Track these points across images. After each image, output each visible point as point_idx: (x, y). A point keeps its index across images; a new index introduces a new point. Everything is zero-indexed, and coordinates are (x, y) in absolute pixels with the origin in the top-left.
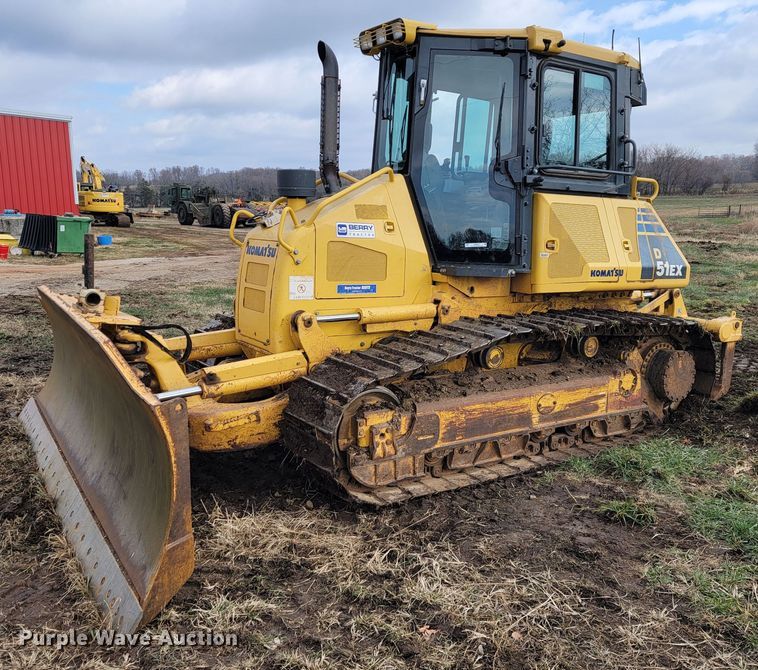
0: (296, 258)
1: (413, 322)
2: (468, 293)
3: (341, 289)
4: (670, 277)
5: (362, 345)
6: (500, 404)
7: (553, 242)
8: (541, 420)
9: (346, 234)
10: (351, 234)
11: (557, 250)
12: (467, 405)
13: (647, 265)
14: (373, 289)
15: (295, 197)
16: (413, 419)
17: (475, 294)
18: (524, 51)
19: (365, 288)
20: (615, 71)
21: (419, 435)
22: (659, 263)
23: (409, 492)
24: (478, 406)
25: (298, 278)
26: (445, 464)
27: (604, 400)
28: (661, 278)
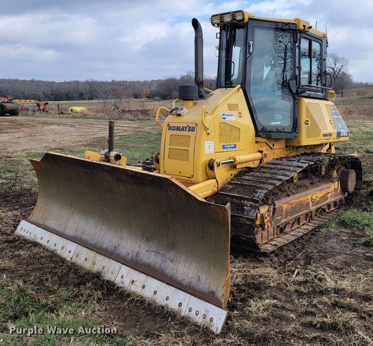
0: (208, 131)
1: (253, 162)
2: (272, 147)
3: (224, 147)
4: (344, 136)
5: (231, 175)
6: (301, 199)
7: (308, 121)
8: (313, 206)
9: (225, 119)
10: (228, 118)
11: (309, 125)
12: (291, 200)
13: (338, 131)
14: (235, 146)
15: (189, 100)
16: (274, 209)
17: (275, 147)
18: (295, 30)
19: (232, 146)
20: (322, 41)
21: (277, 217)
22: (341, 130)
23: (275, 245)
24: (294, 201)
25: (208, 142)
26: (282, 231)
27: (330, 194)
28: (342, 137)
